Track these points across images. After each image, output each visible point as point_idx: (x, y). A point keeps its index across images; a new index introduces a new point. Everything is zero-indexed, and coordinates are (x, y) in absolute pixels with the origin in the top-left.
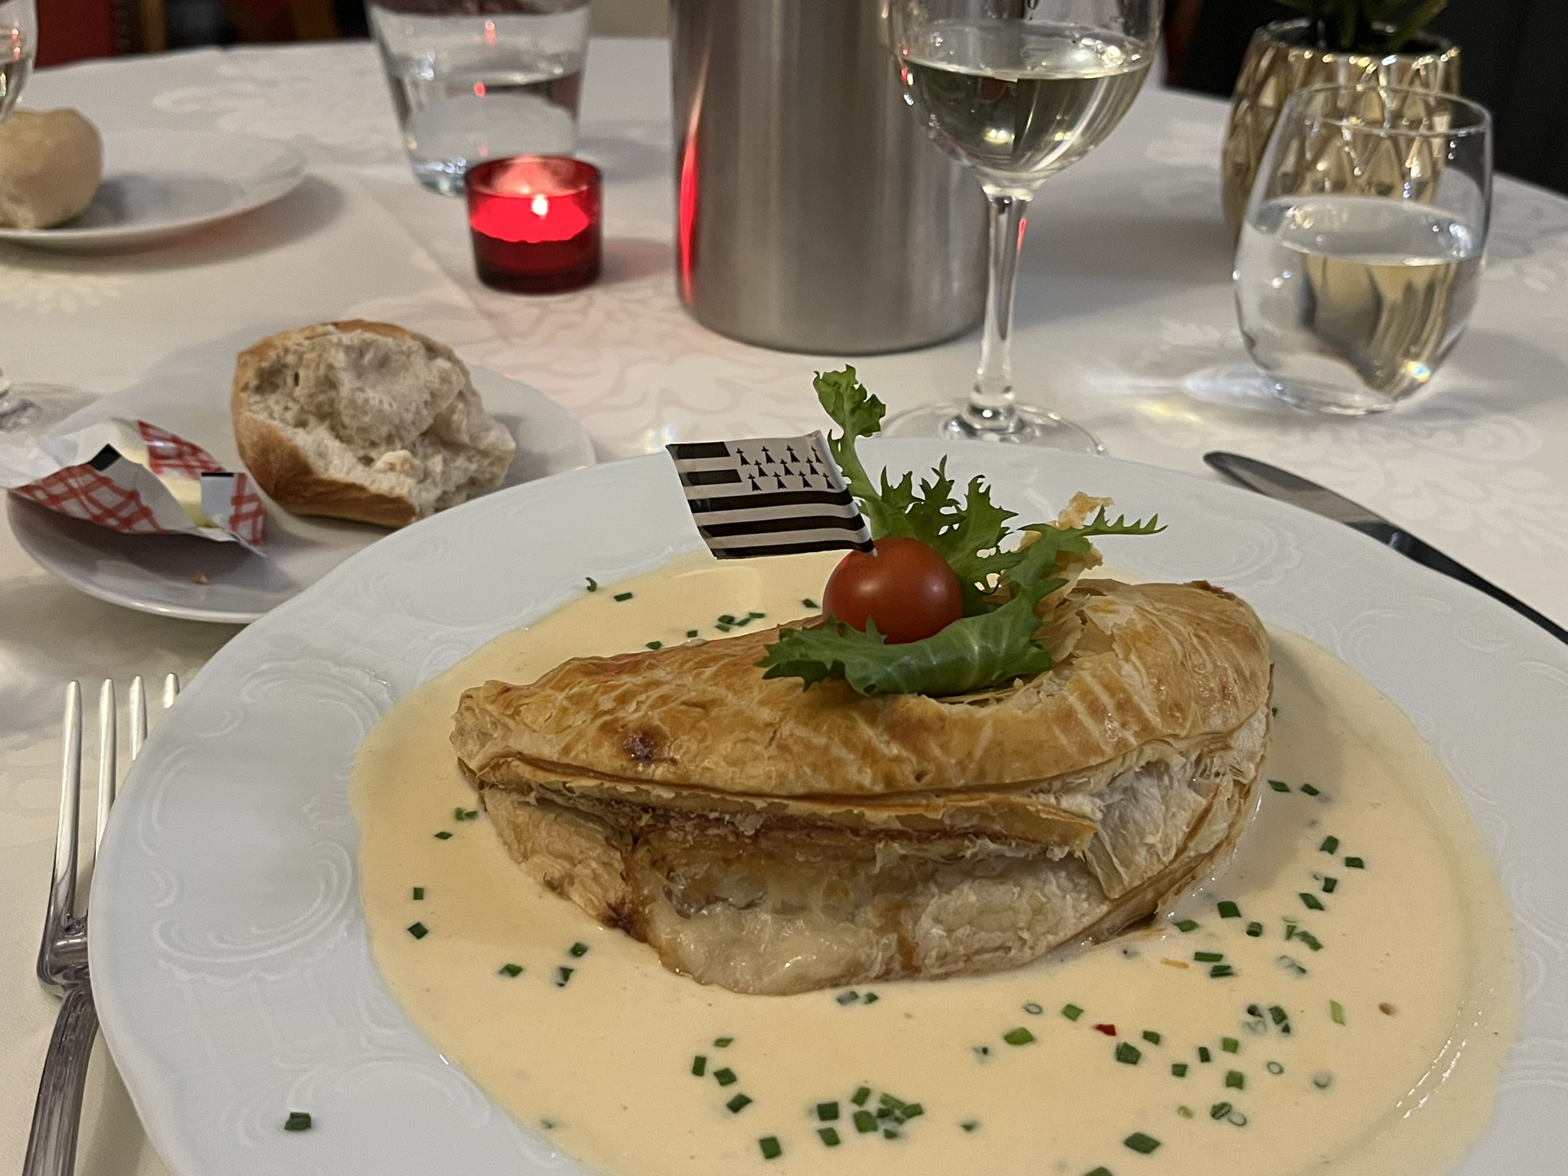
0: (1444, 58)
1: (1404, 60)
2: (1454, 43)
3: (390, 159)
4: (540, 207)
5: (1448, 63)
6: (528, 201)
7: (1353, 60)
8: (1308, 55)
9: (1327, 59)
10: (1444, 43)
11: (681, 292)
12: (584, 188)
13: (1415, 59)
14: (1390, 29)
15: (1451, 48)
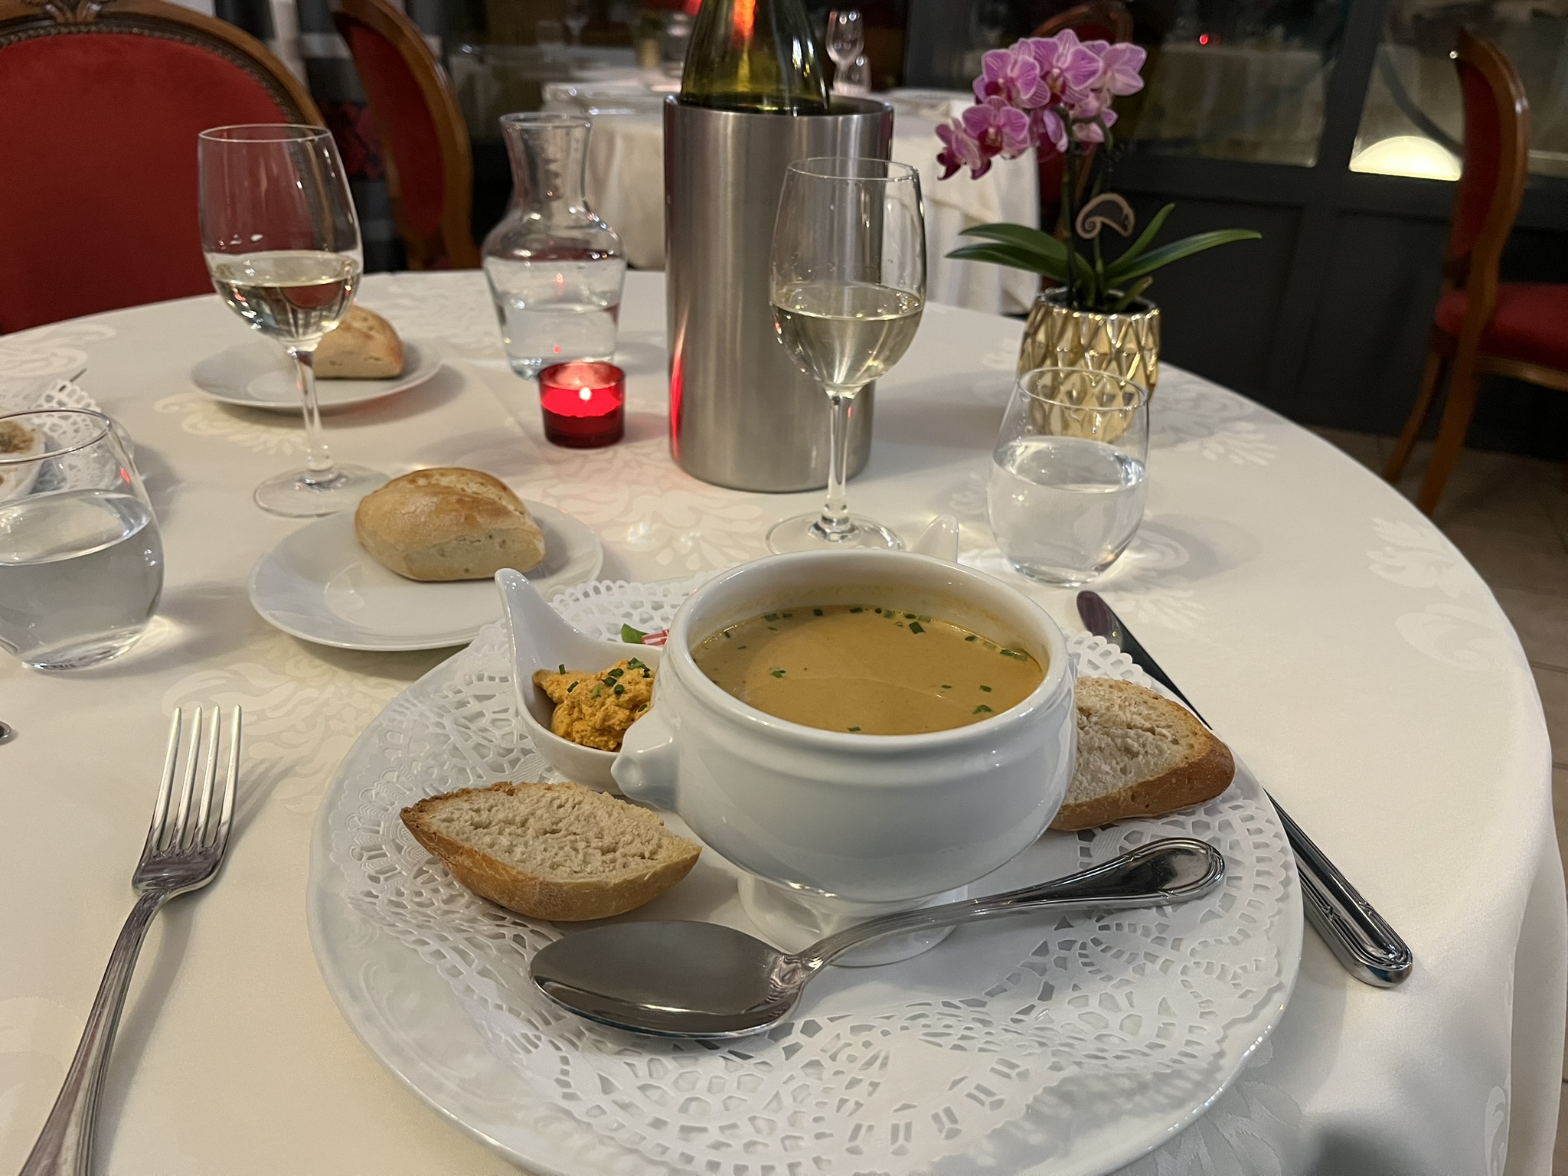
0: (1148, 316)
1: (1122, 317)
2: (1158, 307)
3: (495, 356)
4: (585, 395)
5: (1151, 319)
6: (577, 392)
7: (1091, 316)
8: (1064, 311)
9: (1076, 315)
10: (1152, 305)
11: (672, 451)
12: (613, 384)
13: (1130, 317)
14: (1120, 294)
15: (1154, 309)
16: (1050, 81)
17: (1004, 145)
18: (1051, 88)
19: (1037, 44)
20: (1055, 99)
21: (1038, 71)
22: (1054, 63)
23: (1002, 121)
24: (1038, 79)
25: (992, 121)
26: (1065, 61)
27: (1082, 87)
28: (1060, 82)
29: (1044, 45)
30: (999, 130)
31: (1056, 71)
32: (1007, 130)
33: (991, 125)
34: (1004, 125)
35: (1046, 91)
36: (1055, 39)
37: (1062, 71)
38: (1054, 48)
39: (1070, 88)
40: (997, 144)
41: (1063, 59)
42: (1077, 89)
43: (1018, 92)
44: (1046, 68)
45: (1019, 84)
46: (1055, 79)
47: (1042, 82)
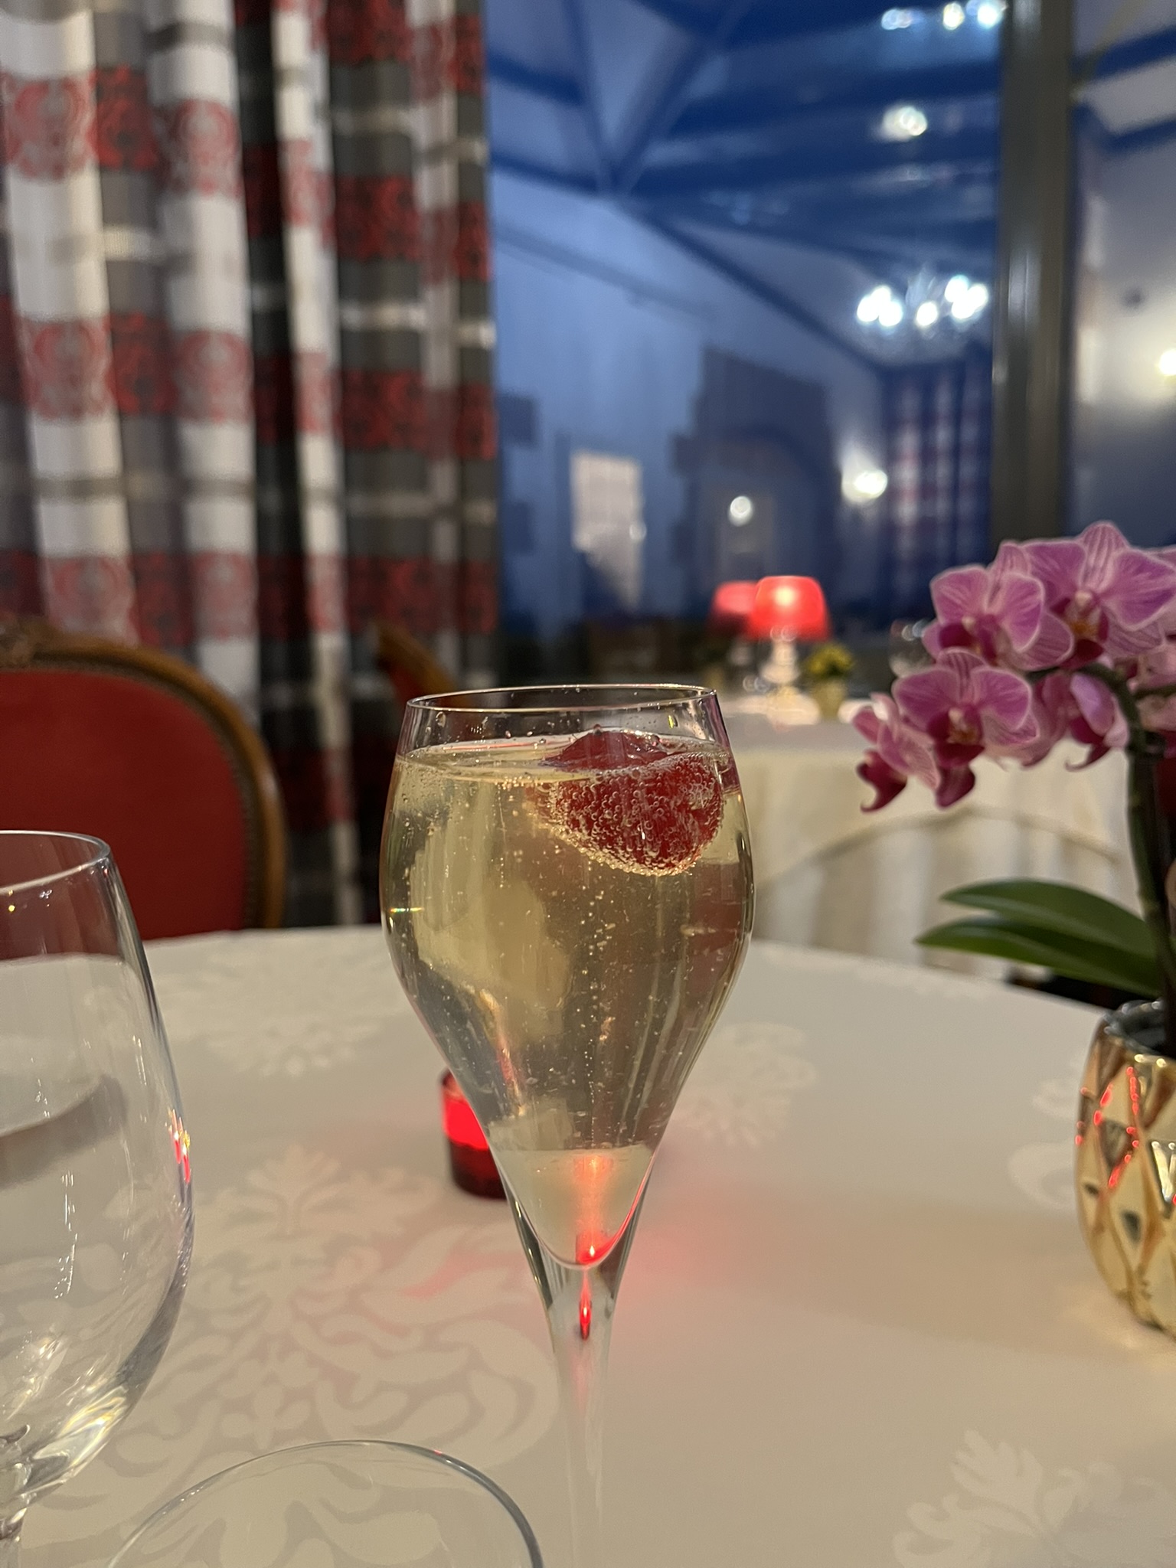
16: (1073, 615)
17: (987, 741)
18: (1077, 630)
19: (1038, 551)
20: (1087, 650)
21: (1041, 596)
22: (1079, 583)
23: (976, 694)
24: (1044, 611)
25: (957, 698)
26: (1101, 581)
27: (1144, 624)
28: (1095, 618)
29: (1055, 553)
30: (972, 715)
31: (1083, 597)
32: (988, 713)
33: (954, 705)
34: (982, 703)
35: (1066, 635)
36: (1078, 541)
37: (1097, 599)
38: (1076, 556)
39: (1119, 628)
40: (973, 741)
41: (1097, 575)
42: (1133, 628)
43: (1008, 641)
44: (1063, 593)
45: (1006, 625)
46: (1086, 612)
47: (1055, 619)
